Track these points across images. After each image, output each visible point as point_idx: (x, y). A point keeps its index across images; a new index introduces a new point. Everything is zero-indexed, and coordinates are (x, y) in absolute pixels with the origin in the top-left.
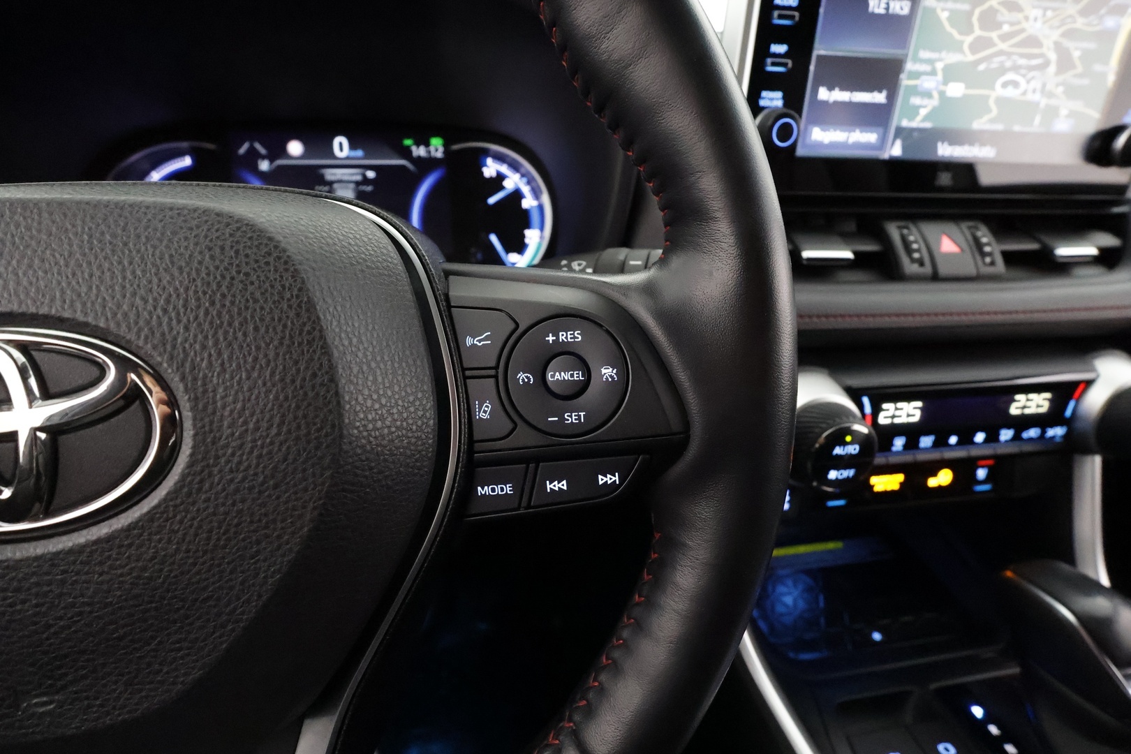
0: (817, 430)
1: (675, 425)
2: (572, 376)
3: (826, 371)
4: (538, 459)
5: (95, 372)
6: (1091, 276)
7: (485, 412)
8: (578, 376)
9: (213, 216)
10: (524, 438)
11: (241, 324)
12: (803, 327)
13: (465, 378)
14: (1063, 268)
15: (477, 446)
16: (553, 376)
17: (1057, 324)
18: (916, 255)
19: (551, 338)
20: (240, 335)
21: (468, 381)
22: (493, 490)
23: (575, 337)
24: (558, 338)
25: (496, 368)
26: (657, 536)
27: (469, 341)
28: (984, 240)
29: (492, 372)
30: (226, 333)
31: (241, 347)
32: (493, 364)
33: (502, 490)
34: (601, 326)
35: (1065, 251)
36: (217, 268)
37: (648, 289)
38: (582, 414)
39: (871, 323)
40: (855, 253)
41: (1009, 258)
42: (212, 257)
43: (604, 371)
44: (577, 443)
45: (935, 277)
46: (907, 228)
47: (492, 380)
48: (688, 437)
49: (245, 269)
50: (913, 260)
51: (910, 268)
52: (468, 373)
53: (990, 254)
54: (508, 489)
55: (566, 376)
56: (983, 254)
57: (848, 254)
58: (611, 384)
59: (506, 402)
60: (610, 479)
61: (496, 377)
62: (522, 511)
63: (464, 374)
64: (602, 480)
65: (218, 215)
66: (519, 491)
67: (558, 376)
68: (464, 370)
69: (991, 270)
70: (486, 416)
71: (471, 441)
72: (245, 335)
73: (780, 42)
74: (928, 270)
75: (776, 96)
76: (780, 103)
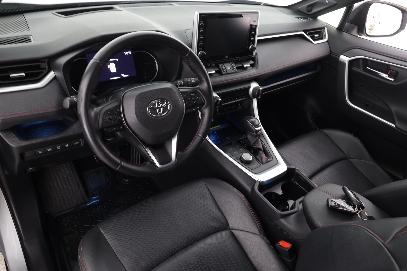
1: (204, 102)
3: (214, 91)
4: (192, 107)
6: (250, 69)
8: (195, 98)
10: (190, 105)
12: (213, 85)
14: (246, 68)
17: (246, 79)
23: (194, 94)
24: (192, 94)
27: (184, 96)
28: (234, 66)
29: (187, 99)
35: (245, 66)
39: (219, 83)
40: (215, 71)
41: (237, 68)
43: (197, 97)
44: (195, 105)
45: (227, 74)
46: (222, 65)
50: (224, 71)
51: (224, 73)
53: (235, 68)
54: (189, 110)
56: (233, 68)
57: (214, 72)
64: (198, 108)
69: (235, 71)
71: (186, 106)
73: (201, 41)
74: (226, 72)
75: (201, 49)
76: (202, 50)
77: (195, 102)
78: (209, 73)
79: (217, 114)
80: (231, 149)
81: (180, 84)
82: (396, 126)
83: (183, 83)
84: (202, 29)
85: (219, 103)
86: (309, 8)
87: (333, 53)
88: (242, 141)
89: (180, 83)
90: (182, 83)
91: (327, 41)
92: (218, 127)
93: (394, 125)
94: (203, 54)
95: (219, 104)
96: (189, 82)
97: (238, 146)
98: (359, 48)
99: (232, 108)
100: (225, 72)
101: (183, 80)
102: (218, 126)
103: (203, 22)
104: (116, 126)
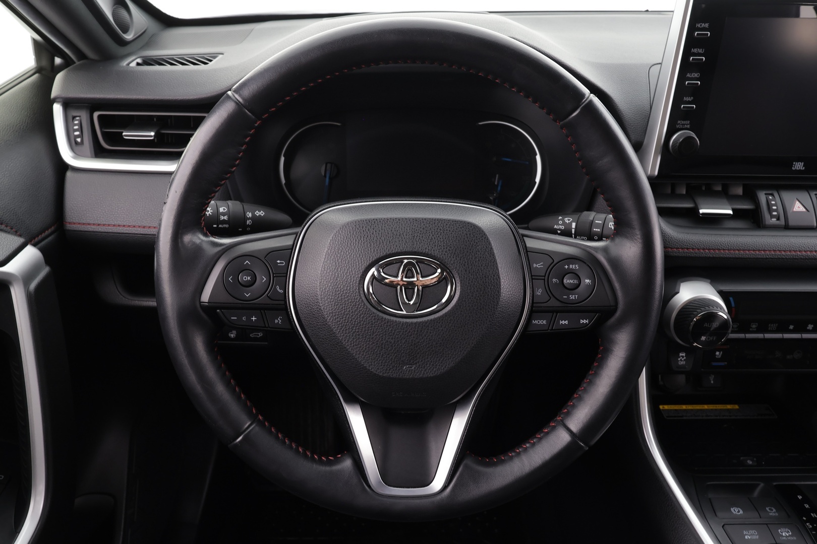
0: (695, 313)
1: (612, 303)
2: (574, 281)
3: (709, 281)
4: (557, 312)
5: (434, 270)
7: (539, 292)
8: (576, 282)
9: (459, 222)
10: (553, 303)
11: (475, 259)
13: (532, 279)
15: (535, 305)
16: (566, 281)
18: (775, 213)
19: (566, 267)
20: (474, 262)
21: (533, 280)
22: (539, 322)
23: (576, 267)
24: (569, 267)
25: (545, 276)
26: (601, 348)
27: (535, 265)
29: (543, 278)
30: (471, 261)
31: (474, 265)
32: (544, 275)
33: (542, 322)
34: (585, 263)
36: (468, 241)
37: (605, 250)
38: (576, 296)
40: (733, 210)
42: (467, 238)
43: (586, 281)
44: (574, 307)
45: (787, 227)
46: (772, 195)
47: (543, 281)
48: (617, 308)
49: (476, 241)
50: (773, 216)
52: (533, 277)
54: (545, 322)
55: (572, 281)
57: (730, 212)
58: (588, 286)
59: (548, 289)
60: (585, 321)
61: (544, 280)
62: (549, 331)
63: (533, 278)
64: (582, 321)
65: (468, 223)
66: (549, 323)
67: (568, 281)
68: (532, 276)
70: (539, 294)
71: (533, 303)
72: (476, 262)
73: (689, 95)
74: (782, 222)
75: (686, 123)
76: (688, 126)
77: (572, 297)
78: (703, 214)
79: (714, 364)
80: (736, 511)
81: (562, 227)
83: (574, 225)
84: (700, 51)
85: (715, 325)
88: (800, 497)
89: (564, 223)
90: (570, 224)
92: (728, 410)
94: (688, 139)
95: (716, 329)
96: (598, 226)
97: (773, 512)
99: (788, 357)
100: (778, 219)
101: (576, 216)
102: (729, 407)
103: (707, 25)
104: (260, 309)
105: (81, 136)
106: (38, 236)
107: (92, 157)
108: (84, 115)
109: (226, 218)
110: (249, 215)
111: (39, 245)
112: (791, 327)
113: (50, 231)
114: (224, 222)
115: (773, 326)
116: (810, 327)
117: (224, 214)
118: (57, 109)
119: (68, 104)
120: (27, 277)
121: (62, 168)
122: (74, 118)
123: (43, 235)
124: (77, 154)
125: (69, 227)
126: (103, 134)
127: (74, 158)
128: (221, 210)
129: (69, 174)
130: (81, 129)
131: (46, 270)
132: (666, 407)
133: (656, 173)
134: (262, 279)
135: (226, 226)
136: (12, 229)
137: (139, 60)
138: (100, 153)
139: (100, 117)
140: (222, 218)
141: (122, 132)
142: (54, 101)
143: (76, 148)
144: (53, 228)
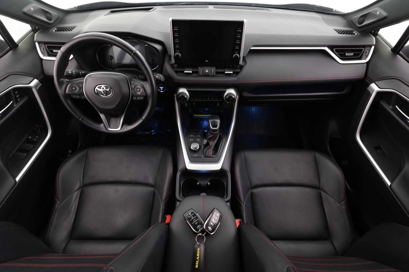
0: (179, 95)
3: (186, 88)
4: (137, 96)
8: (139, 90)
13: (131, 89)
22: (134, 98)
24: (138, 87)
28: (213, 70)
34: (141, 86)
35: (226, 72)
44: (140, 95)
45: (204, 76)
46: (201, 68)
48: (147, 95)
50: (200, 73)
58: (141, 91)
59: (134, 92)
60: (142, 98)
61: (134, 89)
66: (136, 98)
69: (213, 75)
71: (132, 94)
73: (177, 44)
75: (178, 51)
77: (139, 93)
78: (185, 73)
80: (192, 136)
82: (391, 185)
84: (177, 34)
86: (361, 19)
87: (369, 78)
88: (207, 133)
91: (367, 63)
93: (389, 183)
94: (179, 55)
97: (199, 136)
98: (401, 80)
100: (202, 74)
102: (209, 115)
103: (177, 27)
104: (79, 95)
105: (44, 51)
106: (38, 76)
107: (47, 56)
108: (43, 45)
109: (75, 74)
110: (81, 73)
111: (39, 79)
112: (204, 98)
113: (41, 75)
114: (74, 75)
115: (200, 98)
116: (208, 98)
117: (74, 73)
118: (37, 44)
119: (39, 43)
120: (36, 86)
121: (42, 60)
122: (41, 46)
123: (40, 76)
124: (44, 56)
125: (46, 74)
126: (49, 50)
127: (43, 56)
128: (73, 72)
129: (43, 61)
130: (43, 49)
131: (41, 85)
132: (195, 115)
133: (174, 62)
134: (78, 89)
135: (75, 75)
136: (31, 75)
137: (56, 29)
138: (49, 55)
139: (47, 46)
140: (74, 74)
141: (53, 50)
142: (35, 42)
143: (44, 54)
144: (42, 74)
